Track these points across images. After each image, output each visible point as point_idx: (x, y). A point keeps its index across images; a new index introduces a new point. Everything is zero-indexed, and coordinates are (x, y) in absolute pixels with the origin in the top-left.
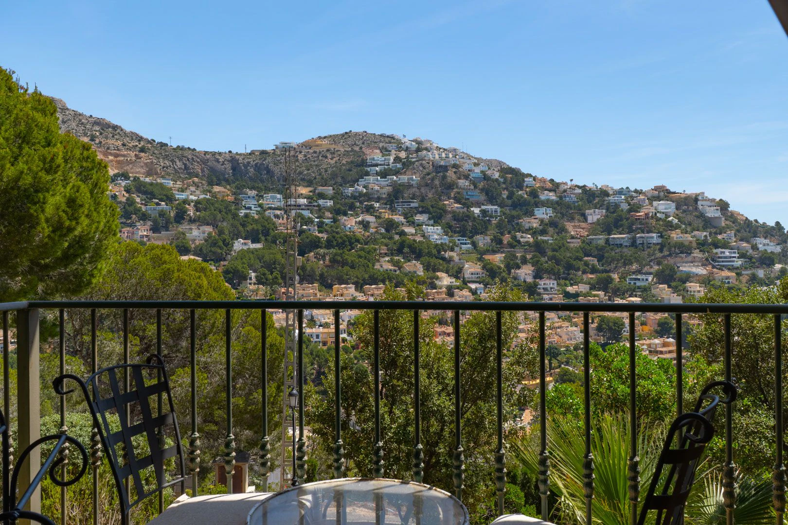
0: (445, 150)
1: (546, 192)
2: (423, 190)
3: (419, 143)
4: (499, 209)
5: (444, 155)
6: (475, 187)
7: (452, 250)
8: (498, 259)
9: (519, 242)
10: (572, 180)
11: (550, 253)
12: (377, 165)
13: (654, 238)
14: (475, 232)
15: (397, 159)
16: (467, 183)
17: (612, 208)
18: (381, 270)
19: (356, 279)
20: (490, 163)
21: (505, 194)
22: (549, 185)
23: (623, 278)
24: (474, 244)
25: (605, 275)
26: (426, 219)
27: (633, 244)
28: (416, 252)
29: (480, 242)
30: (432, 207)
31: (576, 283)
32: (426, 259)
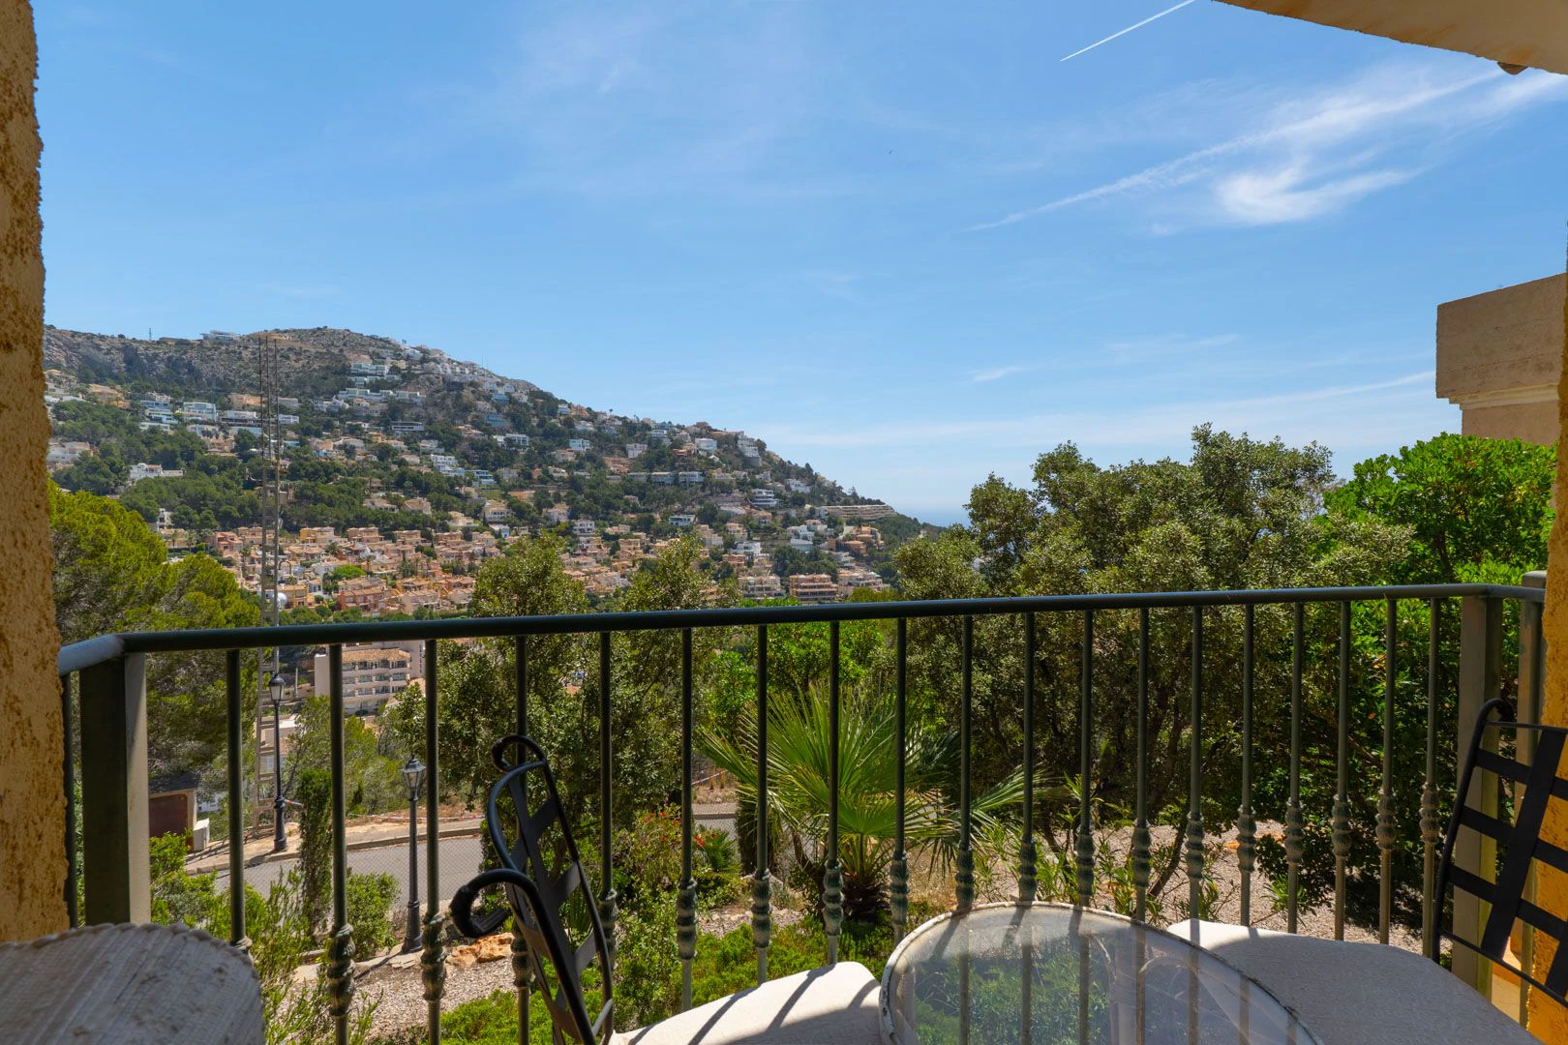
0: (459, 363)
1: (583, 422)
2: (431, 411)
3: (424, 351)
4: (528, 439)
5: (458, 370)
6: (499, 411)
7: (469, 484)
8: (526, 496)
9: (551, 477)
10: (611, 411)
11: (587, 491)
12: (365, 375)
13: (696, 476)
14: (499, 463)
15: (394, 370)
16: (488, 406)
17: (654, 444)
18: (373, 508)
19: (335, 520)
20: (516, 384)
21: (535, 421)
22: (586, 414)
23: (665, 518)
24: (497, 478)
25: (646, 515)
26: (434, 446)
27: (676, 482)
28: (422, 487)
29: (505, 476)
30: (443, 432)
31: (616, 524)
32: (434, 495)
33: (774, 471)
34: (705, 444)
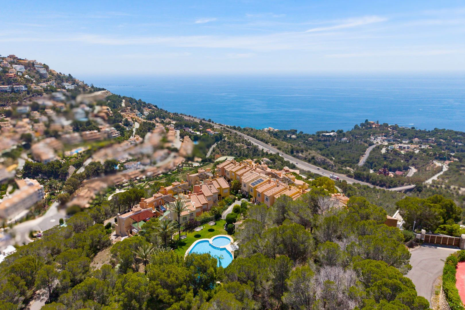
13: (23, 88)
27: (13, 91)
34: (19, 68)
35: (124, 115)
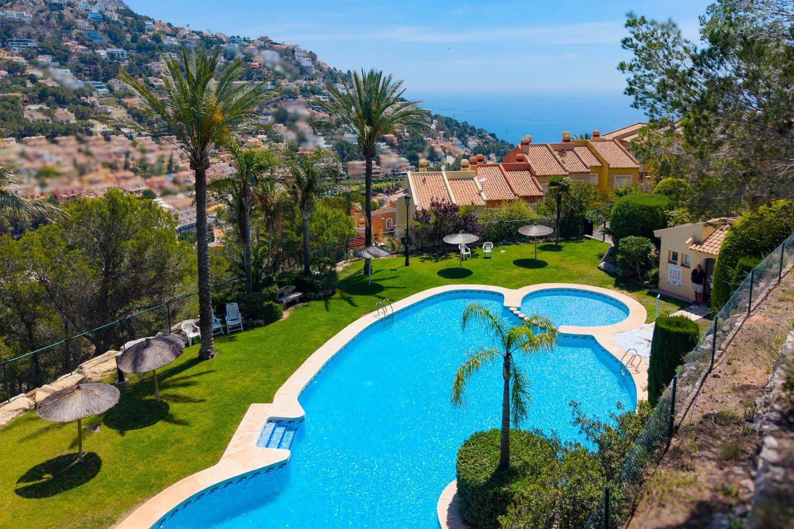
1: (168, 37)
2: (39, 29)
4: (125, 52)
6: (96, 28)
8: (136, 102)
9: (153, 86)
10: (188, 26)
13: (269, 85)
16: (87, 24)
21: (129, 37)
22: (168, 30)
24: (111, 89)
26: (50, 61)
29: (116, 85)
30: (54, 47)
33: (324, 78)
34: (269, 56)
35: (429, 140)
